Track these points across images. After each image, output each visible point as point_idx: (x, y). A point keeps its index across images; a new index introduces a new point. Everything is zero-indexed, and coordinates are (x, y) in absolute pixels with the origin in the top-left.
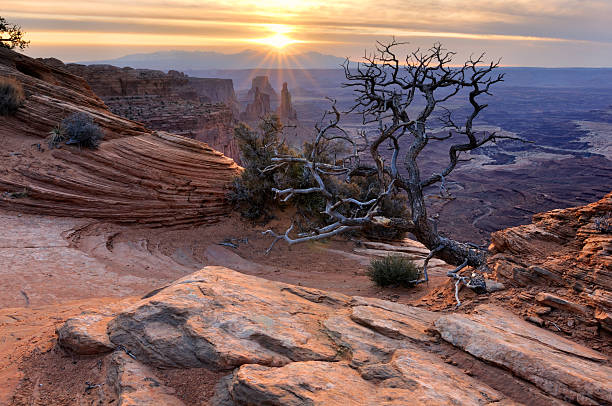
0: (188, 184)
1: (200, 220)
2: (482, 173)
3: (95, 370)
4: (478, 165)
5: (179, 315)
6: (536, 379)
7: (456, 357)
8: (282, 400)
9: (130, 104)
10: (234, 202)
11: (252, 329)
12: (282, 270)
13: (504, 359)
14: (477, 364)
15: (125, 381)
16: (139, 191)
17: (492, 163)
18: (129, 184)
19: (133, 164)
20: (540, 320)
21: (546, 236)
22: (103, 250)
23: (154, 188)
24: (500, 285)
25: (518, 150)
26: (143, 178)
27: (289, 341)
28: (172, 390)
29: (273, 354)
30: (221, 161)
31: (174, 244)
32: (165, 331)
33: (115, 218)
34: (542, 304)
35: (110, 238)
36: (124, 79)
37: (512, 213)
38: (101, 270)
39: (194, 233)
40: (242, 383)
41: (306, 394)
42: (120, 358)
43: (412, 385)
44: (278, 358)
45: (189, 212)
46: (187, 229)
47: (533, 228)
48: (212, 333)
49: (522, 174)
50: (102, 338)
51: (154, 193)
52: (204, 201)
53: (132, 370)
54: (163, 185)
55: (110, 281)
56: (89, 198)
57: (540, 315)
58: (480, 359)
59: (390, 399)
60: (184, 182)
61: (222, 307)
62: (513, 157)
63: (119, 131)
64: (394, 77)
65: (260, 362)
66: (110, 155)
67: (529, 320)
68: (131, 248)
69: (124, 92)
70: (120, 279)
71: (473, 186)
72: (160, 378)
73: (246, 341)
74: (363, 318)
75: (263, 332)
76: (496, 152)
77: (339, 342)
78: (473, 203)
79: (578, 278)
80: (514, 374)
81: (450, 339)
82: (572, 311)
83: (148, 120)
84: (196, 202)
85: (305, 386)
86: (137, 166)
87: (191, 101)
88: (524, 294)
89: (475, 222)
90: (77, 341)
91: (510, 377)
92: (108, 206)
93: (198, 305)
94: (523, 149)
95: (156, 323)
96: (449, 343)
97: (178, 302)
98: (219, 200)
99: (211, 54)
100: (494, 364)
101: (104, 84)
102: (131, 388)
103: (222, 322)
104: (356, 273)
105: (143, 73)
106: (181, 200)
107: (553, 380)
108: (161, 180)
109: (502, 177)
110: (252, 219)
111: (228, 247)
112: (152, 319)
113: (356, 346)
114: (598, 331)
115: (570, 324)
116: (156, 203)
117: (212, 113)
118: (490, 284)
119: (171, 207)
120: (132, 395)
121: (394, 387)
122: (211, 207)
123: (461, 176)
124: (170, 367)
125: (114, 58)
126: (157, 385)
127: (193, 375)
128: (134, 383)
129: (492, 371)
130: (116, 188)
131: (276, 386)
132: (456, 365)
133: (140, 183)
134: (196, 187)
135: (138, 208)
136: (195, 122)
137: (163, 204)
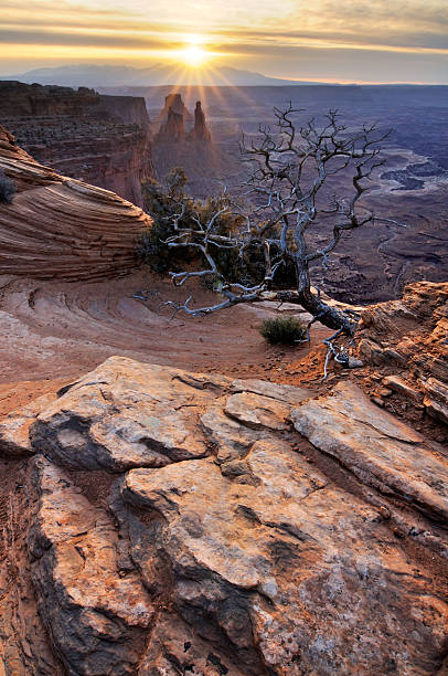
0: (99, 240)
1: (112, 273)
2: (390, 198)
3: (22, 471)
4: (388, 191)
5: (84, 423)
6: (355, 469)
7: (302, 446)
8: (157, 504)
9: (41, 124)
10: (144, 256)
11: (141, 433)
12: (187, 323)
13: (335, 451)
14: (316, 453)
15: (44, 486)
16: (54, 247)
17: (402, 189)
18: (45, 240)
19: (46, 219)
20: (381, 402)
21: (407, 314)
22: (26, 309)
23: (68, 243)
24: (359, 362)
25: (428, 174)
26: (57, 233)
27: (170, 443)
28: (79, 489)
29: (157, 454)
30: (130, 213)
31: (90, 298)
32: (73, 438)
33: (35, 274)
34: (387, 387)
35: (32, 294)
36: (33, 97)
37: (416, 238)
38: (25, 332)
39: (107, 286)
40: (129, 489)
41: (174, 498)
42: (39, 463)
43: (257, 481)
44: (160, 458)
45: (101, 267)
46: (101, 282)
47: (397, 305)
48: (109, 441)
49: (429, 199)
50: (25, 444)
51: (68, 249)
52: (117, 255)
53: (50, 474)
54: (77, 241)
55: (34, 344)
56: (9, 256)
57: (383, 397)
58: (319, 450)
59: (237, 497)
60: (96, 237)
61: (118, 411)
62: (422, 182)
63: (31, 182)
64: (290, 144)
65: (146, 466)
66: (24, 210)
67: (373, 401)
68: (51, 304)
69: (34, 112)
70: (43, 340)
71: (382, 211)
72: (71, 479)
73: (136, 445)
74: (233, 412)
75: (149, 435)
76: (406, 176)
77: (210, 438)
78: (380, 228)
79: (419, 364)
80: (340, 463)
81: (300, 429)
82: (407, 395)
83: (62, 142)
84: (109, 256)
85: (174, 491)
86: (51, 221)
87: (103, 122)
88: (376, 375)
89: (380, 247)
90: (6, 447)
91: (337, 466)
92: (26, 262)
93: (99, 412)
94: (432, 174)
95: (67, 430)
96: (299, 433)
97: (83, 410)
98: (130, 254)
99: (122, 68)
100: (328, 455)
101: (13, 103)
102: (49, 492)
103: (118, 428)
104: (252, 327)
105: (54, 90)
106: (93, 254)
107: (367, 471)
108: (74, 235)
109: (409, 203)
110: (161, 272)
111: (139, 301)
112: (62, 426)
113: (222, 442)
114: (423, 414)
115: (403, 407)
116: (71, 258)
117: (126, 135)
118: (352, 361)
119: (86, 262)
120: (50, 497)
121: (243, 483)
122: (122, 260)
123: (371, 201)
124: (77, 469)
125: (23, 73)
126: (68, 485)
127: (95, 476)
128: (51, 486)
129: (326, 460)
130: (33, 244)
131: (154, 491)
132: (301, 452)
133: (55, 238)
134: (107, 242)
135: (55, 264)
136: (109, 145)
137: (78, 259)
